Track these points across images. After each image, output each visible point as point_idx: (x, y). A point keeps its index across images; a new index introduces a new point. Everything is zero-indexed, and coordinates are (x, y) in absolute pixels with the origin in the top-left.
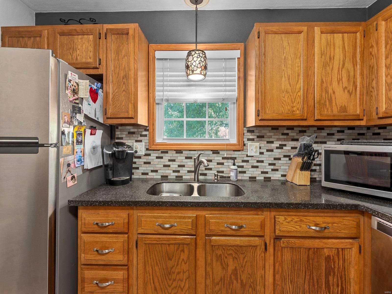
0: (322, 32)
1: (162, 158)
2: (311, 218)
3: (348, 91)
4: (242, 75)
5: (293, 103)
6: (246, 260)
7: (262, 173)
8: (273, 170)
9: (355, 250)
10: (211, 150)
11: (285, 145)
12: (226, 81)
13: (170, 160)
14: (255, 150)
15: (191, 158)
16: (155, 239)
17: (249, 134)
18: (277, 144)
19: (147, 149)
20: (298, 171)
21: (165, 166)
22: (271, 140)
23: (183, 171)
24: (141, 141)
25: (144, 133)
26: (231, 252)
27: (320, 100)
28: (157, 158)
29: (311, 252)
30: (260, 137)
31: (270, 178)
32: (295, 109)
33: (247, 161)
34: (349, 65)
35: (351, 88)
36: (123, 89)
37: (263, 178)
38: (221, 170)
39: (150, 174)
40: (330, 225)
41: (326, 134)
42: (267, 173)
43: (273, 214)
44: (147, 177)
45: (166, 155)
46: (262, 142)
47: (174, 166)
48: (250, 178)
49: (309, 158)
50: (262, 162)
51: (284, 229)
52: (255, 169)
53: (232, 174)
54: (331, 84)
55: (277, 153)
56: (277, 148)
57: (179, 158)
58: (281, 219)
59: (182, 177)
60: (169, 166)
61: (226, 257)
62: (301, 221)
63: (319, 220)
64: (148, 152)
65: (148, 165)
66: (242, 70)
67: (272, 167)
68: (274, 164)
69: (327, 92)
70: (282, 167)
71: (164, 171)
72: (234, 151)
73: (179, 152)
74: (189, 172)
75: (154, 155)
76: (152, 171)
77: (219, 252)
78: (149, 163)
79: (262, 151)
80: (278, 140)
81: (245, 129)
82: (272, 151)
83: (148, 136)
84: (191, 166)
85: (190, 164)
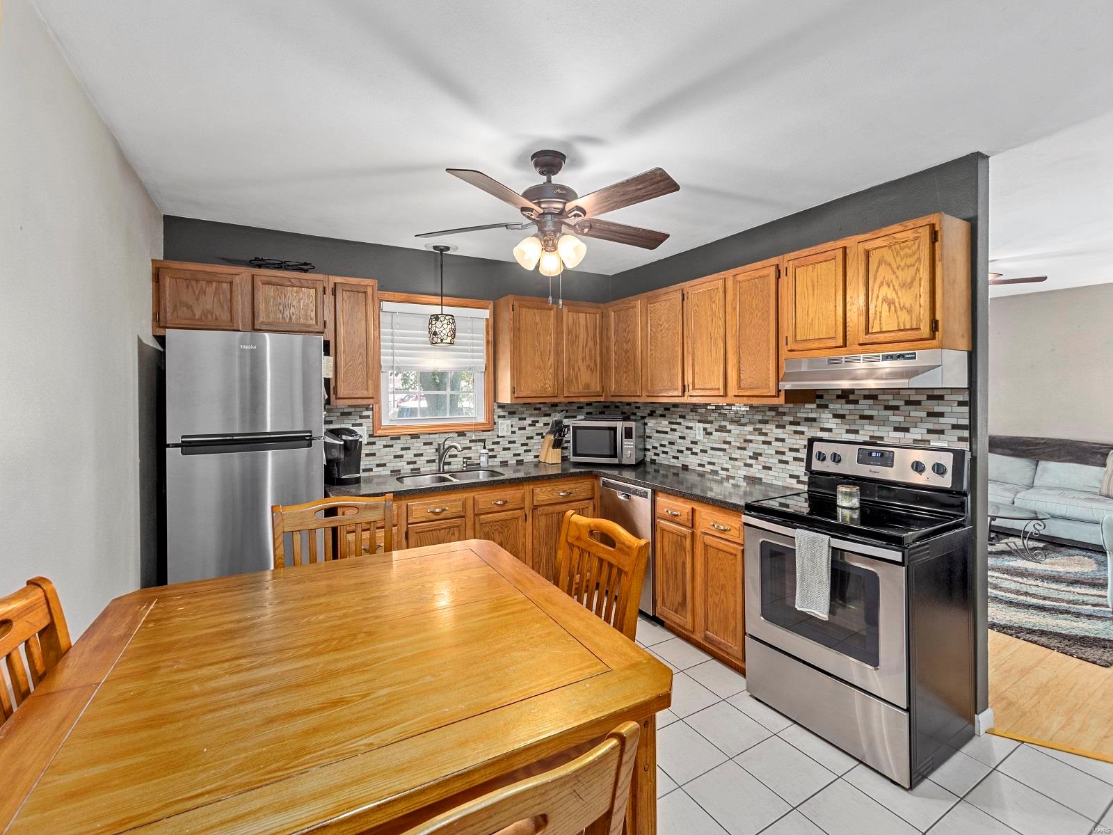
0: (569, 311)
1: (392, 446)
2: (560, 487)
3: (591, 369)
4: (491, 338)
5: (545, 380)
6: (510, 532)
7: (515, 455)
8: (525, 451)
9: (591, 508)
10: (457, 432)
11: (538, 422)
12: (473, 345)
13: (402, 449)
14: (506, 429)
15: (431, 444)
16: (427, 527)
17: (500, 410)
18: (529, 421)
19: (371, 436)
20: (551, 449)
21: (395, 457)
22: (523, 416)
23: (421, 462)
24: (361, 425)
25: (366, 413)
26: (497, 527)
27: (568, 378)
28: (385, 446)
29: (560, 515)
30: (512, 413)
31: (522, 460)
32: (547, 386)
33: (498, 443)
34: (590, 343)
35: (592, 365)
36: (359, 362)
37: (515, 462)
38: (468, 456)
39: (375, 469)
40: (573, 490)
41: (576, 408)
42: (519, 455)
43: (531, 487)
44: (371, 474)
45: (398, 441)
46: (514, 419)
47: (409, 456)
48: (501, 462)
49: (560, 435)
50: (514, 442)
51: (540, 499)
52: (506, 452)
53: (483, 459)
54: (577, 362)
55: (530, 431)
56: (530, 425)
57: (415, 445)
58: (537, 490)
59: (419, 469)
60: (402, 456)
61: (493, 533)
62: (553, 490)
63: (566, 487)
64: (372, 440)
65: (371, 458)
66: (491, 333)
67: (525, 448)
68: (526, 445)
69: (574, 369)
70: (535, 447)
71: (394, 464)
72: (483, 431)
73: (415, 437)
74: (428, 462)
75: (380, 443)
76: (378, 465)
77: (487, 529)
78: (374, 455)
79: (514, 429)
80: (531, 415)
81: (495, 404)
82: (524, 429)
83: (371, 417)
84: (431, 454)
85: (430, 452)
